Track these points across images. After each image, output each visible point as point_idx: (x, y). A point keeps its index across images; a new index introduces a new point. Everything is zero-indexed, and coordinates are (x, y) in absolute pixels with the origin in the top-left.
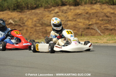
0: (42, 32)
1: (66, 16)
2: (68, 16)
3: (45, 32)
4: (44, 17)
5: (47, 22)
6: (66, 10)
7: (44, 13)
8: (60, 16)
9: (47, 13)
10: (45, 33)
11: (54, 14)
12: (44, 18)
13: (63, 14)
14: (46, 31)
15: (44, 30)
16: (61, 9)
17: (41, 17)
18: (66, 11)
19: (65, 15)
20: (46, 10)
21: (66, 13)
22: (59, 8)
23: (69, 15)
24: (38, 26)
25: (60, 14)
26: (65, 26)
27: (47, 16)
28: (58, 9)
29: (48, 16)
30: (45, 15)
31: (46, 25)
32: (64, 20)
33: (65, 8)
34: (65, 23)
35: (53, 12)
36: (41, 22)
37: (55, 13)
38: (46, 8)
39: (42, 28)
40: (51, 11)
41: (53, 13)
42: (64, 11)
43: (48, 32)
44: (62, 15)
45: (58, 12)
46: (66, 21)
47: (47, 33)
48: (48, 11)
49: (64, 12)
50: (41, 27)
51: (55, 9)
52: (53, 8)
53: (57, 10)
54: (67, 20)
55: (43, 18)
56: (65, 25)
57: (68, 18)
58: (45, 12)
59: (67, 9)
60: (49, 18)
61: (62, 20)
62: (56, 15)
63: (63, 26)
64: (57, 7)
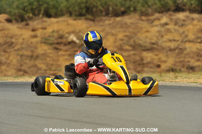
0: (134, 62)
1: (183, 32)
2: (186, 33)
3: (140, 62)
4: (139, 32)
5: (145, 42)
6: (184, 21)
7: (139, 25)
8: (171, 32)
9: (144, 25)
10: (139, 64)
11: (159, 26)
12: (139, 35)
13: (177, 27)
14: (142, 60)
15: (138, 58)
16: (173, 17)
17: (134, 33)
18: (184, 23)
19: (181, 30)
20: (144, 18)
21: (183, 25)
22: (170, 15)
23: (188, 30)
24: (127, 50)
25: (171, 27)
26: (181, 51)
27: (144, 30)
28: (167, 17)
29: (148, 31)
30: (141, 28)
31: (144, 49)
32: (178, 41)
33: (181, 16)
34: (180, 47)
35: (156, 23)
36: (132, 42)
37: (160, 24)
38: (143, 14)
39: (134, 54)
40: (153, 21)
41: (157, 26)
42: (178, 21)
43: (145, 62)
44: (175, 30)
45: (166, 24)
46: (182, 42)
47: (143, 64)
48: (148, 20)
49: (180, 24)
50: (132, 52)
51: (162, 17)
52: (157, 15)
53: (165, 19)
54: (185, 40)
55: (136, 35)
56: (181, 49)
57: (187, 36)
58: (141, 22)
59: (184, 18)
60: (148, 35)
61: (175, 40)
62: (163, 29)
63: (177, 51)
64: (165, 13)
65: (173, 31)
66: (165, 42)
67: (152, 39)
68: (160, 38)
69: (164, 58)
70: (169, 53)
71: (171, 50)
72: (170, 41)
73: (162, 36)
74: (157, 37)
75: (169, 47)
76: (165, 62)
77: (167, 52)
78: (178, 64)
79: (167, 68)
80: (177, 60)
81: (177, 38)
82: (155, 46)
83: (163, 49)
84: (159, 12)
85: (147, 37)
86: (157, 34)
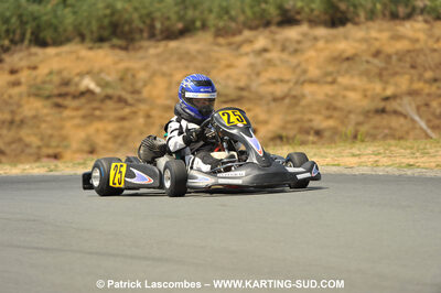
1: (299, 65)
2: (304, 66)
4: (214, 67)
5: (226, 87)
6: (299, 42)
7: (213, 54)
8: (275, 65)
9: (223, 53)
11: (251, 56)
12: (214, 72)
13: (285, 56)
16: (278, 37)
18: (299, 47)
19: (294, 60)
20: (221, 40)
21: (296, 51)
22: (272, 32)
23: (307, 60)
25: (274, 55)
26: (294, 101)
27: (223, 63)
28: (266, 37)
29: (230, 66)
30: (218, 60)
31: (223, 99)
32: (288, 81)
33: (292, 33)
34: (294, 93)
35: (246, 49)
37: (254, 51)
38: (220, 33)
40: (239, 46)
41: (247, 54)
42: (288, 44)
44: (282, 61)
45: (265, 50)
46: (296, 83)
48: (230, 44)
49: (291, 49)
51: (256, 37)
52: (247, 34)
53: (261, 42)
54: (302, 79)
56: (294, 97)
57: (305, 72)
58: (216, 48)
59: (299, 38)
60: (231, 71)
61: (282, 81)
62: (259, 60)
63: (287, 101)
64: (261, 29)
65: (278, 62)
66: (264, 84)
67: (238, 80)
68: (253, 77)
69: (262, 116)
70: (273, 105)
71: (275, 99)
72: (274, 82)
73: (258, 74)
74: (249, 76)
75: (272, 94)
76: (265, 122)
77: (268, 104)
78: (289, 126)
79: (270, 135)
80: (289, 118)
81: (287, 77)
82: (245, 94)
83: (260, 97)
84: (251, 28)
85: (228, 77)
86: (249, 71)
